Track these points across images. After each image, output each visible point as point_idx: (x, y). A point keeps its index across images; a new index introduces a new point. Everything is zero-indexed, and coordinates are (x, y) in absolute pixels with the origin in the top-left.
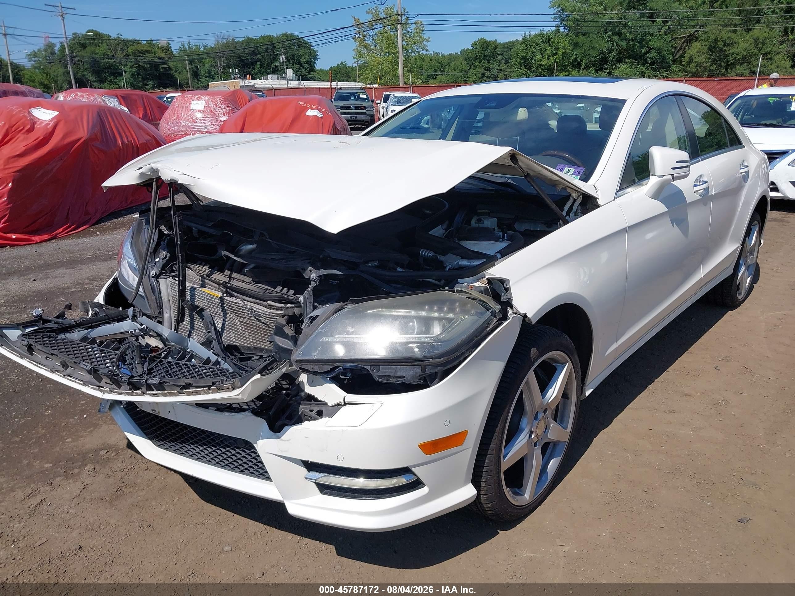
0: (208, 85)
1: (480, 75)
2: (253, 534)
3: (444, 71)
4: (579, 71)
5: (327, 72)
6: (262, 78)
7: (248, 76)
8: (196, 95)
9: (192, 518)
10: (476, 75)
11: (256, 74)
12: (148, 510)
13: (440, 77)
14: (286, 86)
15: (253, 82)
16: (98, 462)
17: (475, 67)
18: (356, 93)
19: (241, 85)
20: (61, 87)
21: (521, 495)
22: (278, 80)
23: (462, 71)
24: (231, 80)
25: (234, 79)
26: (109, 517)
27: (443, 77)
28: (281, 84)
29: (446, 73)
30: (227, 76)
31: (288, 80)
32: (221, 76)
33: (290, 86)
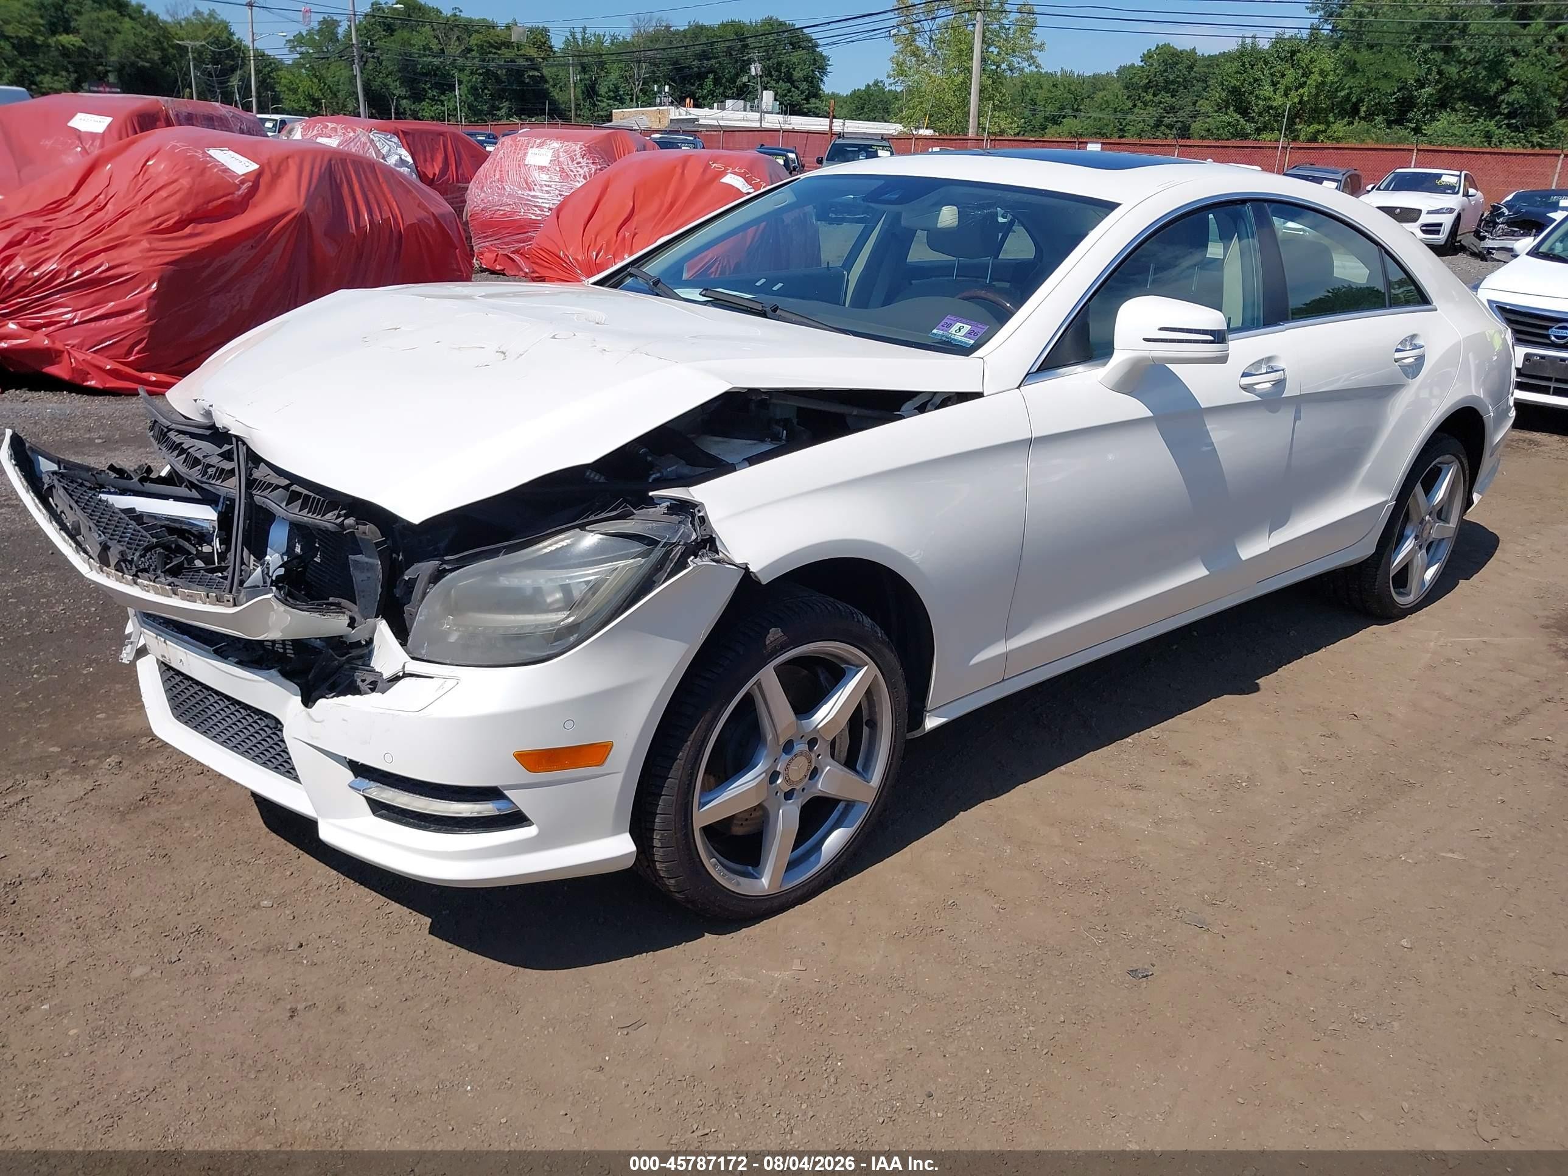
0: (611, 114)
1: (1152, 122)
2: (315, 888)
3: (1080, 110)
4: (1351, 123)
5: (845, 100)
6: (715, 105)
7: (688, 100)
8: (538, 137)
9: (235, 853)
10: (1144, 121)
11: (705, 98)
12: (173, 833)
13: (1070, 120)
14: (758, 125)
15: (695, 112)
16: (130, 754)
17: (1145, 104)
18: (871, 146)
19: (672, 117)
20: (345, 106)
21: (756, 878)
22: (745, 110)
23: (1116, 112)
24: (655, 106)
25: (660, 104)
26: (112, 835)
27: (1076, 121)
28: (748, 119)
29: (1082, 114)
30: (648, 99)
31: (763, 112)
32: (637, 98)
33: (765, 125)
